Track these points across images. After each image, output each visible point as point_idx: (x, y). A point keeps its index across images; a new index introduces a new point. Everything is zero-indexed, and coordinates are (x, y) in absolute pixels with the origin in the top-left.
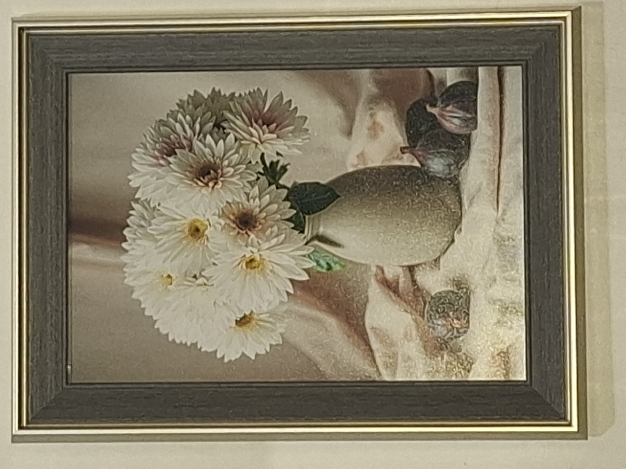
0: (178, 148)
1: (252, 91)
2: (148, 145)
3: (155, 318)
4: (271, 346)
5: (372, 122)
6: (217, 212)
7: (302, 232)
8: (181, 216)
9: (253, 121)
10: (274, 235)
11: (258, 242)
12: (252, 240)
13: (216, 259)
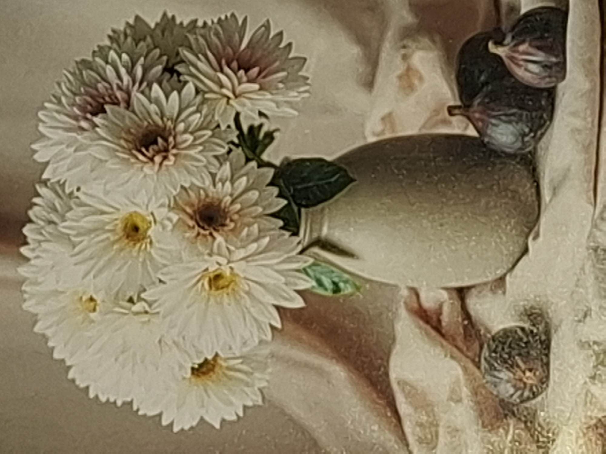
0: (107, 103)
1: (223, 17)
2: (63, 100)
3: (68, 363)
4: (245, 407)
5: (405, 67)
6: (167, 202)
7: (296, 234)
8: (112, 207)
9: (223, 62)
10: (252, 238)
11: (228, 248)
12: (219, 246)
13: (162, 274)
